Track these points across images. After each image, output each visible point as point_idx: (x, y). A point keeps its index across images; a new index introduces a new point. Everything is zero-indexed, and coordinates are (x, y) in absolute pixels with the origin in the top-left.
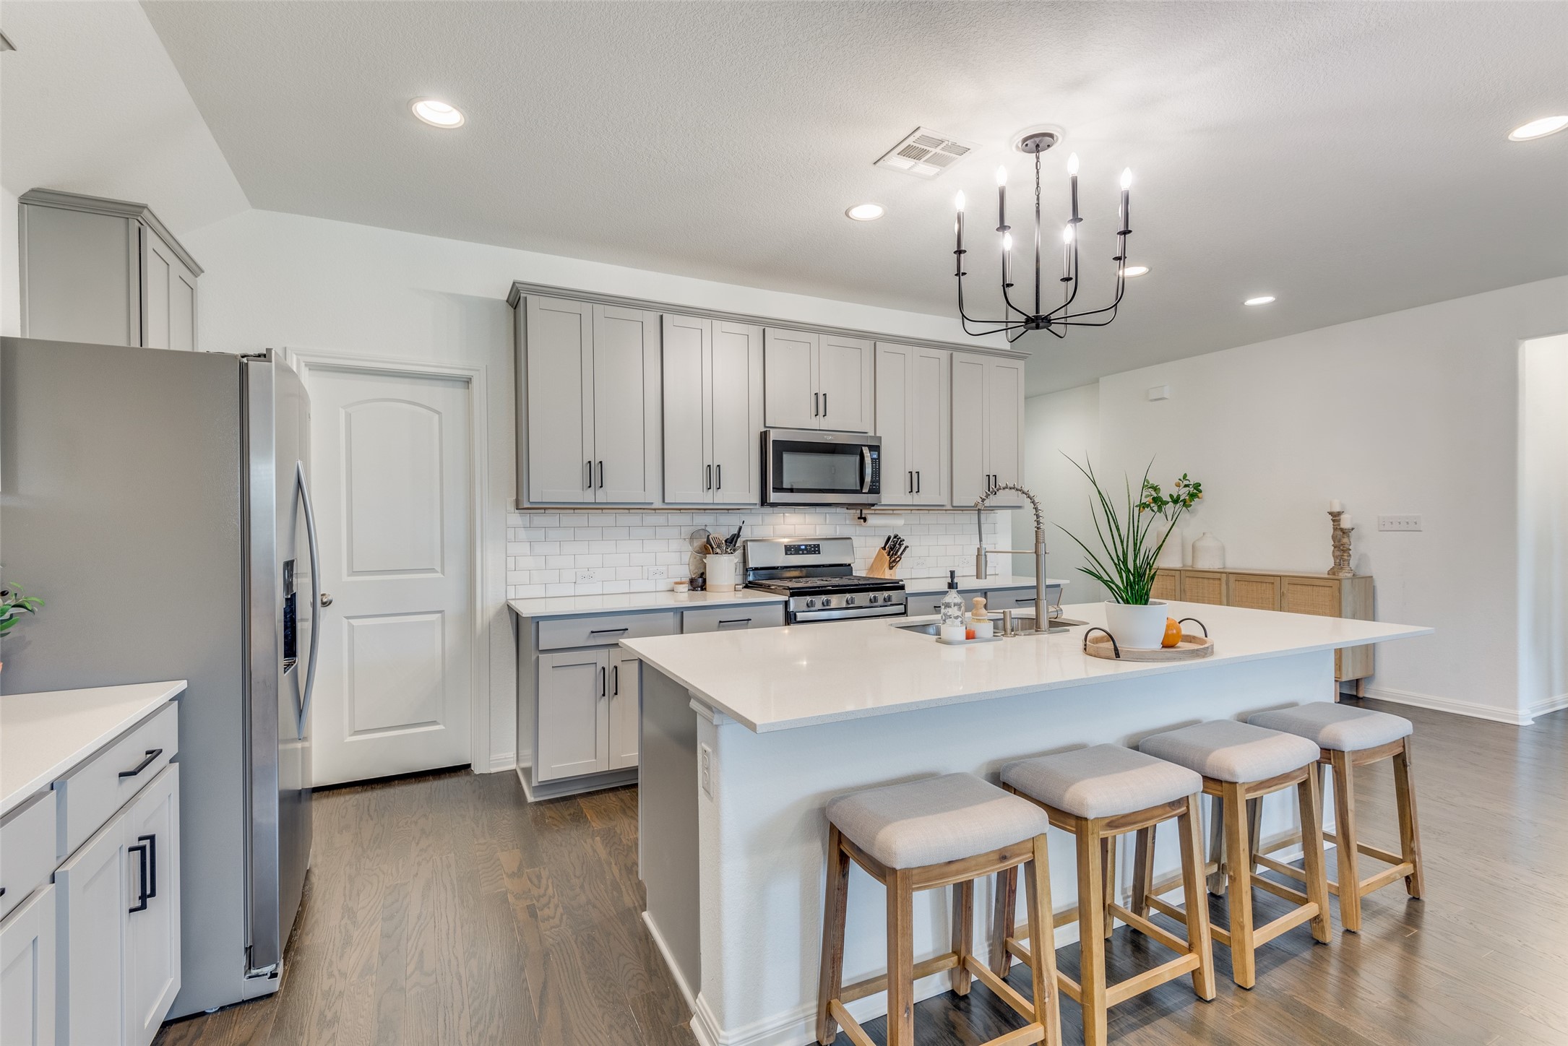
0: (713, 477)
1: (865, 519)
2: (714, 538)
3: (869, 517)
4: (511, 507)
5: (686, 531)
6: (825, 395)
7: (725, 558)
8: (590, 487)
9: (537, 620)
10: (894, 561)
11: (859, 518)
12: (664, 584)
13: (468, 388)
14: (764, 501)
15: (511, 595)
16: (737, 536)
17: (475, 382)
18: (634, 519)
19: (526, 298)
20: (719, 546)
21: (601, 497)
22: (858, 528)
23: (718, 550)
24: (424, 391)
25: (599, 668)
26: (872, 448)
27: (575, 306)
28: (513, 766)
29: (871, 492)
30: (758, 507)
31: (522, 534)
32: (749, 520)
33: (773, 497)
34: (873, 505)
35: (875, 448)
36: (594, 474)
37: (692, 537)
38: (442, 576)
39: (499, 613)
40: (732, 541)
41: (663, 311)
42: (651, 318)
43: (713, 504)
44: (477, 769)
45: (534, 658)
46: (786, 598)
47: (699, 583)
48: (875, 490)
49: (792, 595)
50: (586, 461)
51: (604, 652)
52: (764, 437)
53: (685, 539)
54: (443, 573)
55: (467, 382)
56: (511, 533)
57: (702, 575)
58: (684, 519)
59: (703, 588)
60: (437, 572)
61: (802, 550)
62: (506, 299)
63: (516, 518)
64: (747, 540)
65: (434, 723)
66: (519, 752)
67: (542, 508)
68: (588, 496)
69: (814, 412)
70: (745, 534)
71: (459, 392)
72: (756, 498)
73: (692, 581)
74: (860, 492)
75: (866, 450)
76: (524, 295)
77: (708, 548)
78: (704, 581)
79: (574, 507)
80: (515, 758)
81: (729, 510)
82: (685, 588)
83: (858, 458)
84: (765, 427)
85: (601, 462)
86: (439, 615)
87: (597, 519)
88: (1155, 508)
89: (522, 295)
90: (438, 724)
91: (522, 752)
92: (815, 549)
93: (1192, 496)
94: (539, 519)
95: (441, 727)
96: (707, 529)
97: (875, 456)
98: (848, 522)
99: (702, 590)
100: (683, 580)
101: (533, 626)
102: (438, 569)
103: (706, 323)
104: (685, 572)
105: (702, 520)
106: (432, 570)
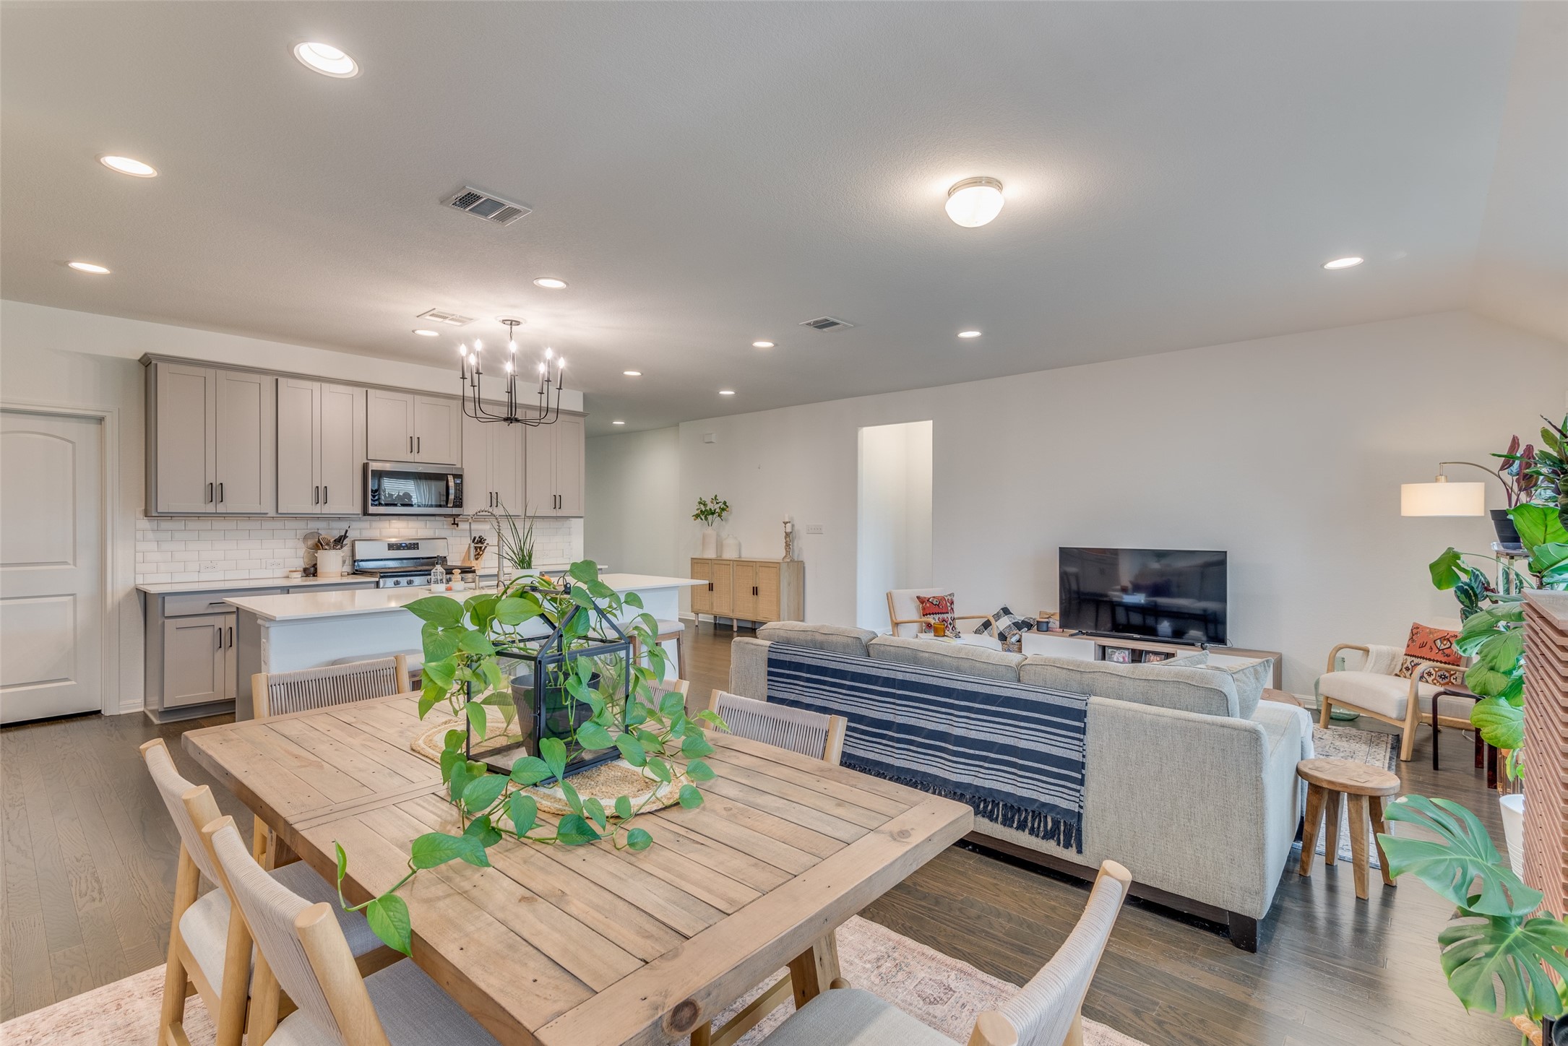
0: (321, 495)
1: (457, 525)
2: (324, 539)
3: (460, 523)
4: (141, 516)
5: (301, 533)
6: (418, 438)
7: (333, 552)
8: (211, 501)
9: (163, 596)
10: (478, 554)
11: (453, 524)
12: (280, 572)
13: (101, 424)
14: (365, 513)
15: (140, 581)
16: (345, 537)
17: (108, 421)
18: (254, 525)
19: (156, 364)
20: (328, 544)
21: (221, 508)
22: (454, 531)
23: (326, 547)
24: (58, 426)
25: (217, 628)
26: (455, 476)
27: (201, 371)
28: (142, 709)
29: (455, 506)
30: (360, 516)
31: (150, 535)
32: (355, 525)
33: (372, 509)
34: (459, 515)
35: (459, 476)
36: (215, 492)
37: (306, 538)
38: (74, 567)
39: (128, 595)
40: (339, 541)
41: (278, 376)
42: (268, 382)
43: (321, 514)
44: (106, 712)
45: (160, 622)
46: (377, 579)
47: (311, 571)
48: (459, 503)
49: (382, 577)
50: (208, 483)
51: (221, 618)
52: (365, 467)
53: (299, 539)
54: (75, 564)
55: (100, 420)
56: (139, 535)
57: (315, 566)
58: (301, 524)
59: (315, 574)
60: (70, 564)
61: (404, 547)
62: (139, 358)
63: (144, 523)
64: (355, 540)
65: (66, 679)
66: (147, 698)
67: (171, 516)
68: (210, 508)
69: (409, 450)
70: (352, 534)
71: (93, 427)
72: (358, 509)
73: (305, 570)
74: (446, 506)
75: (451, 478)
76: (155, 362)
77: (319, 545)
78: (316, 569)
79: (199, 516)
80: (143, 704)
81: (340, 518)
82: (298, 575)
83: (445, 482)
84: (367, 459)
85: (221, 484)
86: (71, 597)
87: (220, 524)
88: (703, 518)
89: (153, 362)
90: (70, 680)
91: (149, 699)
92: (414, 546)
93: (723, 510)
94: (165, 525)
95: (73, 683)
96: (320, 531)
97: (458, 481)
98: (445, 527)
99: (314, 576)
100: (298, 569)
101: (160, 601)
102: (71, 562)
103: (316, 385)
104: (300, 563)
105: (313, 526)
106: (65, 563)
